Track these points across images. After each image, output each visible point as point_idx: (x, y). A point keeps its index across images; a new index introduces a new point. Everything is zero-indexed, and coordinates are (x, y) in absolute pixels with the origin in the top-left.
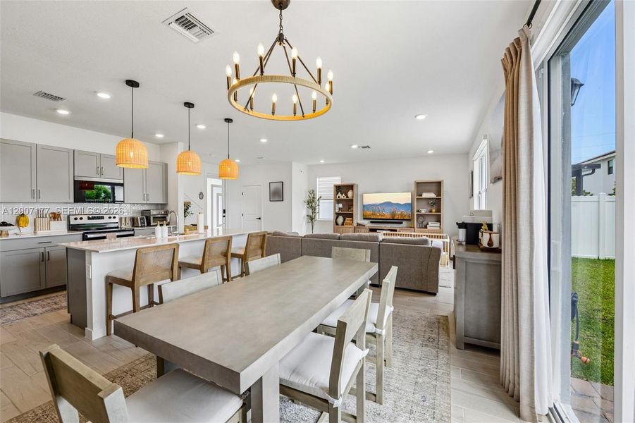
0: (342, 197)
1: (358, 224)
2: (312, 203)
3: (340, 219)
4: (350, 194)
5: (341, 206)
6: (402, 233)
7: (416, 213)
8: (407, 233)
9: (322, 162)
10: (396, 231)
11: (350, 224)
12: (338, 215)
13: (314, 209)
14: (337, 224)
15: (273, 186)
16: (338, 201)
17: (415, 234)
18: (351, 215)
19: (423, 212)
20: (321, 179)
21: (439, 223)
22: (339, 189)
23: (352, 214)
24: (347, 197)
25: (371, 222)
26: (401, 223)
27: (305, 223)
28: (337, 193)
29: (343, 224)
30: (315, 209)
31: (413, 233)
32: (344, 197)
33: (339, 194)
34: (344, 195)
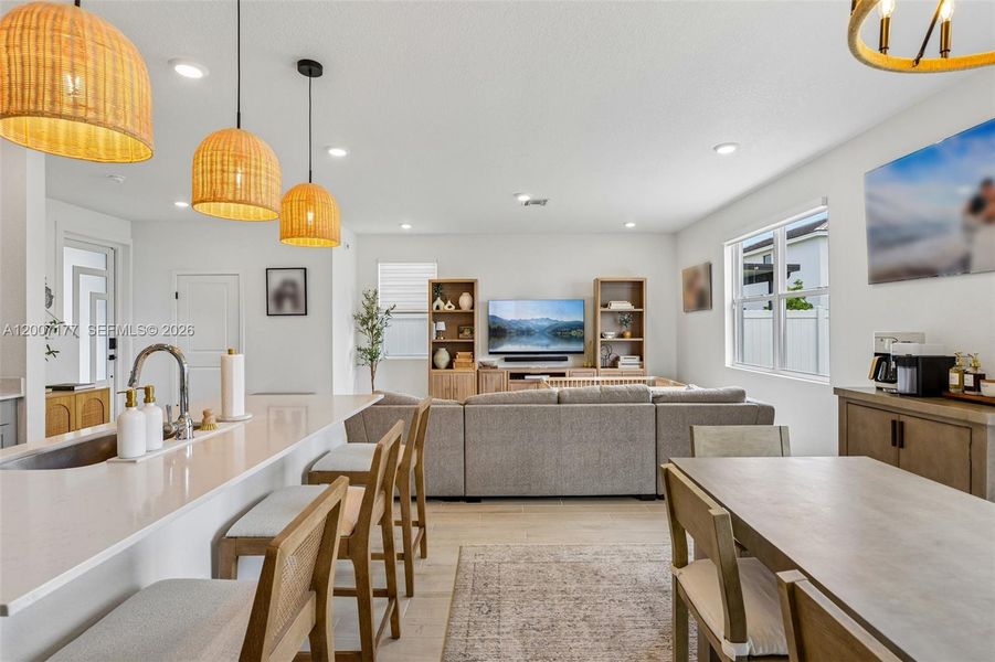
0: (447, 307)
1: (484, 366)
2: (369, 320)
3: (443, 357)
4: (465, 300)
5: (442, 326)
6: (577, 379)
7: (599, 340)
8: (586, 379)
9: (406, 227)
10: (563, 375)
11: (468, 365)
12: (436, 347)
13: (376, 334)
14: (434, 366)
15: (276, 279)
16: (436, 316)
17: (599, 379)
18: (470, 347)
19: (610, 336)
20: (388, 266)
21: (638, 358)
22: (438, 289)
23: (473, 343)
24: (458, 307)
25: (507, 360)
26: (566, 359)
27: (351, 367)
28: (434, 300)
29: (450, 366)
30: (378, 334)
31: (596, 379)
32: (450, 307)
33: (439, 301)
34: (449, 303)
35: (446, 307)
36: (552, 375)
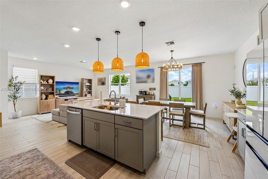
3: (44, 96)
4: (51, 81)
7: (84, 91)
10: (77, 99)
11: (52, 98)
12: (41, 94)
14: (41, 99)
16: (41, 85)
18: (53, 93)
20: (18, 68)
21: (91, 94)
24: (48, 83)
25: (60, 96)
26: (75, 96)
29: (46, 99)
32: (45, 83)
33: (42, 81)
34: (45, 82)
35: (44, 83)
36: (74, 99)
